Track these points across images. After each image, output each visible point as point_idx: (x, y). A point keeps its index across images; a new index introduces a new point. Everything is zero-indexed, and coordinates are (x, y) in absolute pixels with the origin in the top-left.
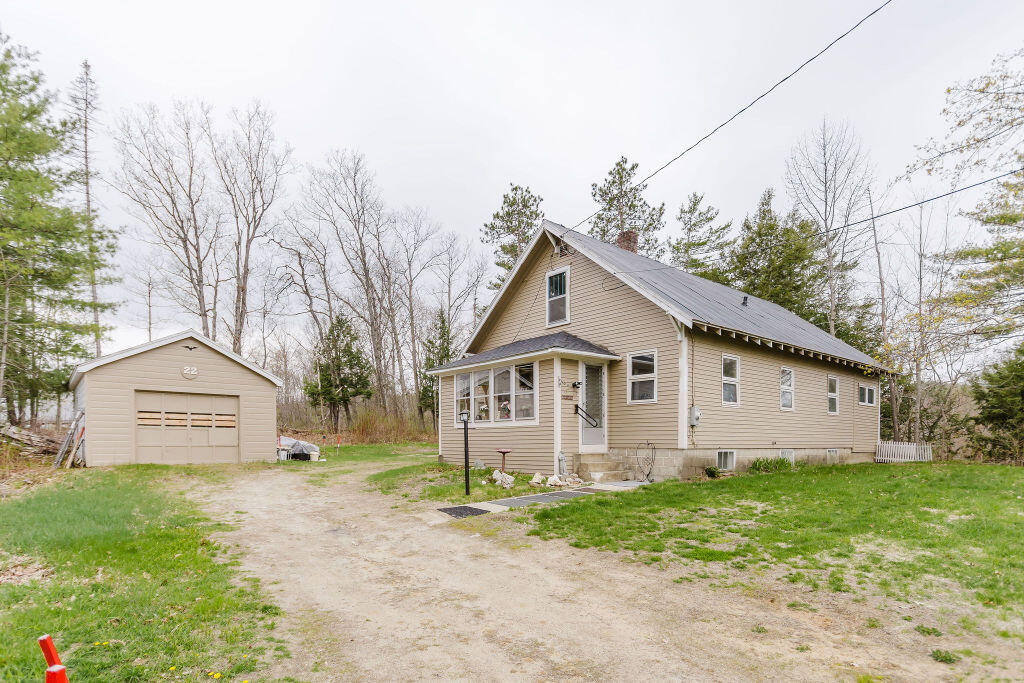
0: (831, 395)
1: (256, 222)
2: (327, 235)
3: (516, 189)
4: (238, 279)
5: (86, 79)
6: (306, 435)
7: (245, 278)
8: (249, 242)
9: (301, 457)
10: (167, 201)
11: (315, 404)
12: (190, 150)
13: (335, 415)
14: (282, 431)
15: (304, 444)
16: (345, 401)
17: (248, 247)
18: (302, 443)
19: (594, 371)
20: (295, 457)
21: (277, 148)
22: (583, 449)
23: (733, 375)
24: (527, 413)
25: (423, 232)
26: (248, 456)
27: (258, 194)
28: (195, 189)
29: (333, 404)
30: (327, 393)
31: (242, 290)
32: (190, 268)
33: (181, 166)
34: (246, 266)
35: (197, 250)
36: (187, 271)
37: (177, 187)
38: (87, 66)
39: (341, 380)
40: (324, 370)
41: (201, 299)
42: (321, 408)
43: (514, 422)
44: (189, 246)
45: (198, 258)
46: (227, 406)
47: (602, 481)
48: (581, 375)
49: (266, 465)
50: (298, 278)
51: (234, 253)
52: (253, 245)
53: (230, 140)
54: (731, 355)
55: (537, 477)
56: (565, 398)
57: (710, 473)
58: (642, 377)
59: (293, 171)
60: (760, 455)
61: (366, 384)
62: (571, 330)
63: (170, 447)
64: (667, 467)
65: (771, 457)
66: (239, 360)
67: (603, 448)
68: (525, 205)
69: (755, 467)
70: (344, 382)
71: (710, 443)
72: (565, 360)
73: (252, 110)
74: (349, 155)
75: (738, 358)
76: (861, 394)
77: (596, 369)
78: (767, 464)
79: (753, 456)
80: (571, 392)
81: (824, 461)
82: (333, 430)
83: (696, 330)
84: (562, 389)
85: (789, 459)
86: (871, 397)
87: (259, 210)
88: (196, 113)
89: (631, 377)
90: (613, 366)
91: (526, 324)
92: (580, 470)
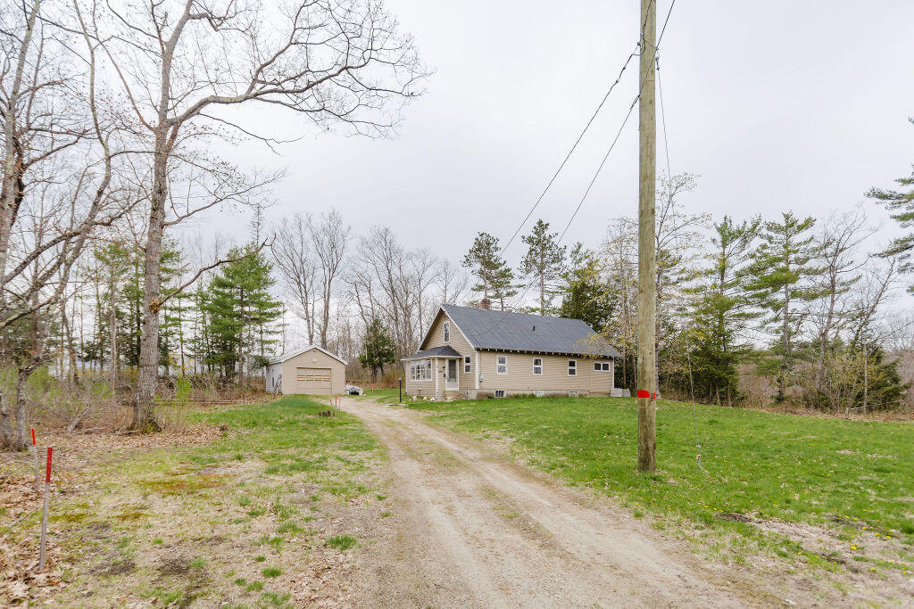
0: (572, 368)
1: (333, 269)
2: (371, 271)
3: (482, 235)
4: (325, 300)
6: (359, 384)
7: (328, 299)
8: (330, 280)
9: (355, 393)
10: (290, 262)
11: (364, 367)
12: (301, 236)
13: (375, 372)
14: (347, 383)
15: (356, 388)
16: (380, 365)
17: (329, 283)
18: (356, 387)
19: (452, 363)
20: (353, 393)
21: (344, 227)
22: (447, 389)
23: (504, 363)
24: (429, 377)
25: (428, 261)
26: (335, 392)
28: (304, 256)
29: (374, 367)
30: (370, 361)
31: (327, 306)
32: (302, 297)
33: (296, 242)
34: (328, 294)
35: (305, 287)
36: (300, 299)
37: (295, 256)
40: (369, 347)
41: (307, 313)
42: (367, 369)
43: (427, 380)
44: (301, 286)
45: (305, 291)
46: (327, 373)
47: (450, 399)
48: (447, 364)
49: (341, 395)
51: (323, 287)
52: (332, 282)
54: (501, 356)
55: (425, 398)
56: (440, 372)
57: (489, 397)
58: (468, 364)
59: (352, 238)
60: (521, 393)
61: (392, 355)
62: (451, 345)
63: (309, 388)
64: (473, 395)
65: (528, 393)
66: (324, 351)
67: (457, 389)
68: (489, 244)
69: (517, 397)
70: (380, 354)
71: (491, 387)
72: (439, 359)
73: (331, 211)
74: (382, 228)
75: (506, 357)
76: (598, 367)
77: (453, 360)
78: (524, 396)
79: (516, 393)
80: (442, 370)
81: (567, 396)
82: (374, 381)
83: (478, 350)
84: (438, 369)
85: (540, 394)
86: (606, 367)
87: (335, 262)
88: (304, 218)
89: (465, 364)
90: (460, 359)
91: (438, 341)
92: (445, 397)
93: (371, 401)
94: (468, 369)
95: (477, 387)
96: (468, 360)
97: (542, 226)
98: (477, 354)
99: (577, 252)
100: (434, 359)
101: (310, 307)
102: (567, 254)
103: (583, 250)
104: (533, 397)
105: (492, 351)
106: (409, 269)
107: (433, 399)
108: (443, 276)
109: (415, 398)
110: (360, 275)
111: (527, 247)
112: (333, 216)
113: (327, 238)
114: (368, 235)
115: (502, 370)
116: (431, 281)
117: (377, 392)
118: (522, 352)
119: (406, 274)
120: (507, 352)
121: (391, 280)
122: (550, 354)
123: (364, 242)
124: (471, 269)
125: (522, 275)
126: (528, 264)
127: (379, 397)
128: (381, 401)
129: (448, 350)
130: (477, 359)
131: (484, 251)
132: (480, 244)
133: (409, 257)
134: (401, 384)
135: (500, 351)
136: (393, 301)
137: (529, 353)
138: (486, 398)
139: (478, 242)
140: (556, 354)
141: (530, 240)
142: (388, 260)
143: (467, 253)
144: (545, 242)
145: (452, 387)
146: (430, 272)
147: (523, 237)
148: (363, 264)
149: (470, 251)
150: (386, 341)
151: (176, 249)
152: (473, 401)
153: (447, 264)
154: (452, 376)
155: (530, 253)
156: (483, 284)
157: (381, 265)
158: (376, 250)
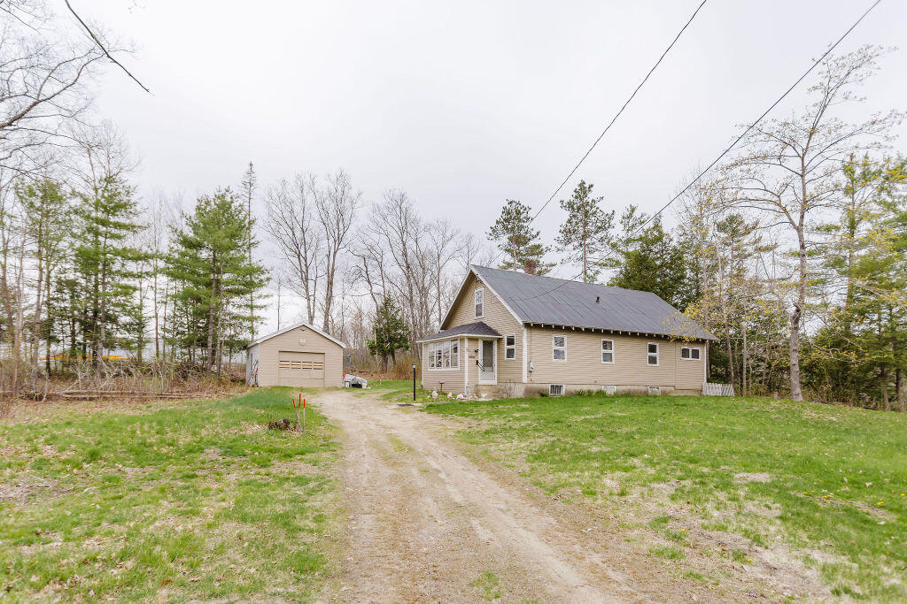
0: (652, 354)
1: (339, 240)
2: (383, 244)
3: (511, 203)
4: (328, 277)
5: (250, 173)
7: (332, 275)
8: (335, 252)
9: (357, 386)
10: (290, 232)
11: (373, 353)
12: (303, 201)
13: (386, 361)
14: (345, 372)
15: (359, 379)
16: (392, 352)
17: (334, 256)
19: (488, 345)
20: (354, 386)
21: (353, 193)
22: (481, 382)
23: (563, 346)
24: (455, 365)
25: (448, 234)
26: (329, 384)
27: (341, 223)
28: (306, 224)
29: (384, 354)
30: (380, 347)
31: (330, 283)
32: (302, 271)
33: (297, 208)
34: (333, 268)
35: (306, 261)
36: (300, 274)
37: (295, 223)
38: (251, 165)
39: (390, 338)
40: (378, 331)
41: (307, 290)
42: (376, 356)
43: (451, 369)
44: (301, 258)
45: (306, 265)
46: (318, 359)
47: (485, 397)
48: (480, 346)
49: (337, 389)
50: (364, 273)
51: (326, 260)
52: (338, 255)
53: (326, 191)
54: (559, 335)
55: (450, 395)
56: (470, 357)
57: (543, 395)
58: (510, 347)
59: (363, 206)
60: (585, 388)
61: (406, 340)
62: (485, 321)
63: (294, 378)
64: (519, 391)
65: (594, 388)
66: (325, 335)
67: (495, 382)
68: (518, 213)
69: (580, 394)
70: (391, 340)
71: (544, 380)
72: (470, 339)
73: (339, 174)
74: (397, 192)
75: (566, 337)
76: (685, 353)
77: (490, 342)
78: (590, 393)
79: (578, 388)
80: (474, 354)
81: (646, 393)
82: (384, 371)
83: (527, 325)
84: (468, 353)
85: (610, 391)
86: (696, 354)
87: (341, 232)
88: (307, 180)
89: (506, 347)
90: (499, 340)
91: (467, 317)
92: (477, 393)
93: (374, 396)
94: (510, 353)
95: (525, 380)
96: (511, 342)
97: (583, 190)
98: (525, 332)
99: (630, 216)
100: (462, 339)
101: (311, 284)
102: (616, 220)
103: (637, 214)
104: (601, 394)
105: (548, 327)
106: (427, 243)
107: (460, 396)
108: (466, 250)
109: (435, 394)
110: (371, 248)
111: (566, 214)
112: (342, 178)
113: (333, 206)
114: (381, 202)
115: (558, 354)
116: (451, 257)
117: (386, 385)
118: (588, 331)
119: (423, 247)
120: (568, 329)
121: (405, 254)
122: (625, 334)
123: (376, 209)
124: (498, 243)
125: (560, 246)
126: (568, 234)
127: (388, 391)
128: (387, 397)
129: (482, 327)
130: (525, 340)
131: (513, 222)
132: (509, 213)
133: (427, 229)
134: (416, 374)
135: (558, 328)
136: (408, 278)
137: (598, 332)
138: (538, 397)
139: (507, 212)
140: (634, 335)
141: (570, 205)
142: (402, 231)
143: (494, 224)
144: (588, 208)
145: (488, 380)
146: (450, 246)
147: (562, 202)
148: (375, 237)
149: (498, 222)
150: (398, 325)
151: (133, 199)
152: (521, 400)
153: (470, 237)
154: (488, 363)
155: (569, 221)
156: (512, 261)
157: (395, 236)
158: (389, 218)
